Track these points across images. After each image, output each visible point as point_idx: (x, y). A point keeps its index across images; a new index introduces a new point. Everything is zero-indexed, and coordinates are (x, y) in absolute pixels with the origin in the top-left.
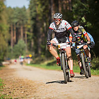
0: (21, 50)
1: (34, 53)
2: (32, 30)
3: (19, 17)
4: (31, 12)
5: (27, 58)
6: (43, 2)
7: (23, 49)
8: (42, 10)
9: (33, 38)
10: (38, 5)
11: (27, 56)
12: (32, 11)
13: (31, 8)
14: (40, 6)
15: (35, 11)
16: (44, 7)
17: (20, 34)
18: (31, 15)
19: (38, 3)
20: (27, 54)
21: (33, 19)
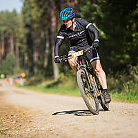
0: (11, 67)
1: (27, 71)
2: (25, 41)
3: (8, 24)
4: (25, 18)
5: (19, 78)
6: (41, 3)
7: (13, 66)
8: (39, 15)
9: (27, 51)
10: (33, 8)
11: (19, 75)
12: (26, 15)
13: (24, 12)
14: (36, 9)
15: (30, 16)
16: (42, 10)
17: (10, 46)
18: (24, 21)
19: (33, 5)
20: (19, 72)
21: (27, 26)
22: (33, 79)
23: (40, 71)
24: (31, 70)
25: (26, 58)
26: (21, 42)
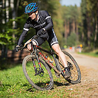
22: (87, 48)
23: (92, 43)
24: (86, 43)
25: (83, 35)
26: (80, 25)
